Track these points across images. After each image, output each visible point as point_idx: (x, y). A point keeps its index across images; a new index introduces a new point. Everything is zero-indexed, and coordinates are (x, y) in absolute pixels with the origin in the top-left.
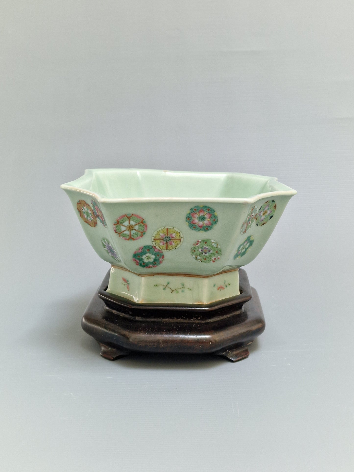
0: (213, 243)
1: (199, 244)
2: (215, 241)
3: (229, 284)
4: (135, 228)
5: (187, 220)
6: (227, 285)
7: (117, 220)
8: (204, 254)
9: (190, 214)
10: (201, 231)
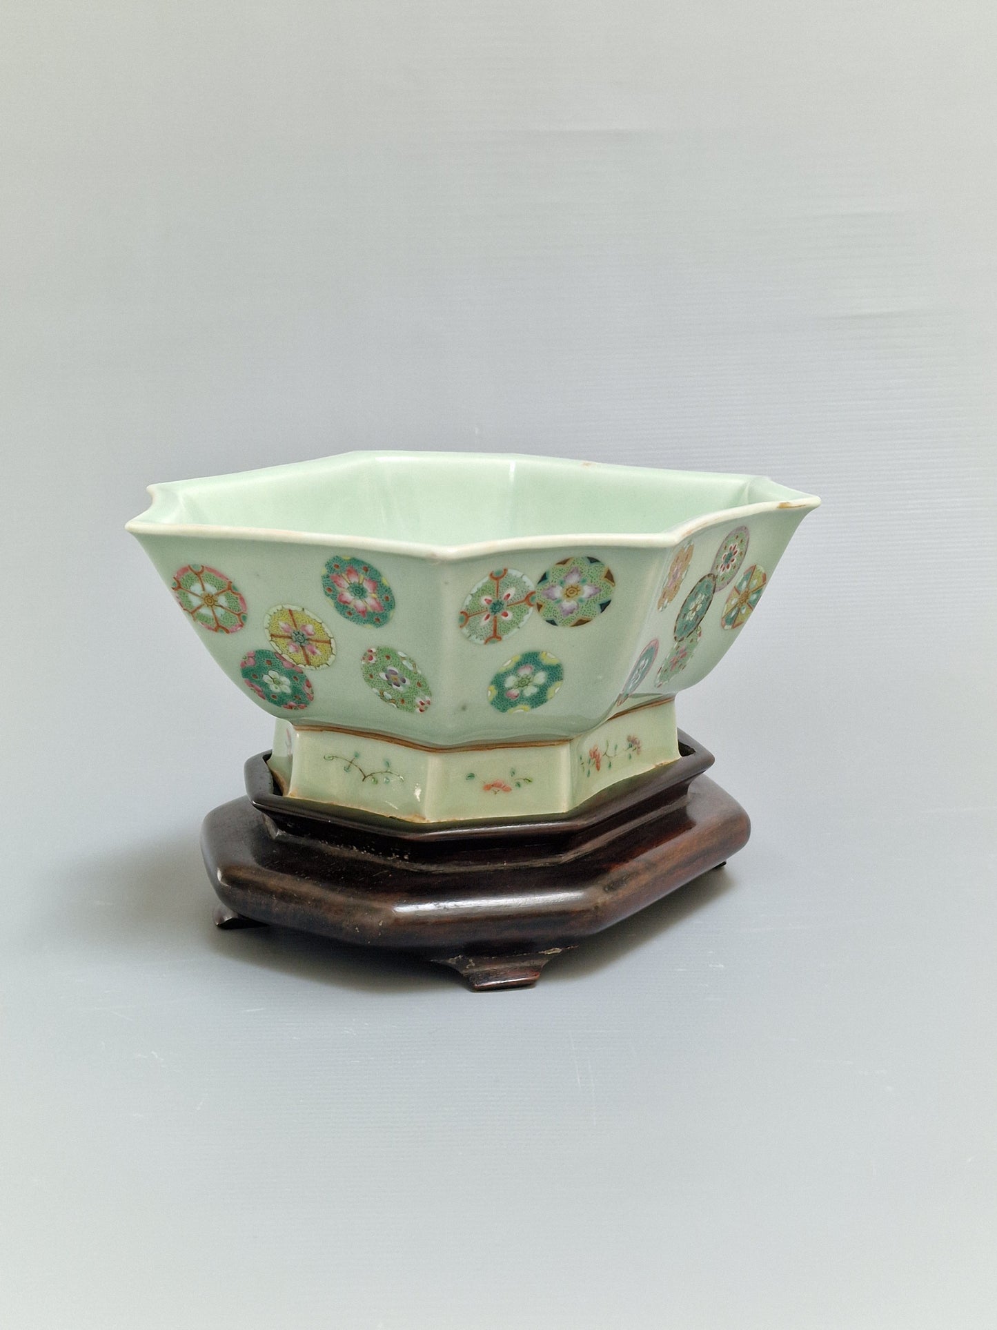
0: (404, 658)
1: (375, 659)
2: (405, 654)
3: (529, 781)
4: (219, 601)
5: (328, 593)
6: (521, 782)
7: (174, 578)
8: (394, 686)
9: (328, 577)
10: (366, 625)
